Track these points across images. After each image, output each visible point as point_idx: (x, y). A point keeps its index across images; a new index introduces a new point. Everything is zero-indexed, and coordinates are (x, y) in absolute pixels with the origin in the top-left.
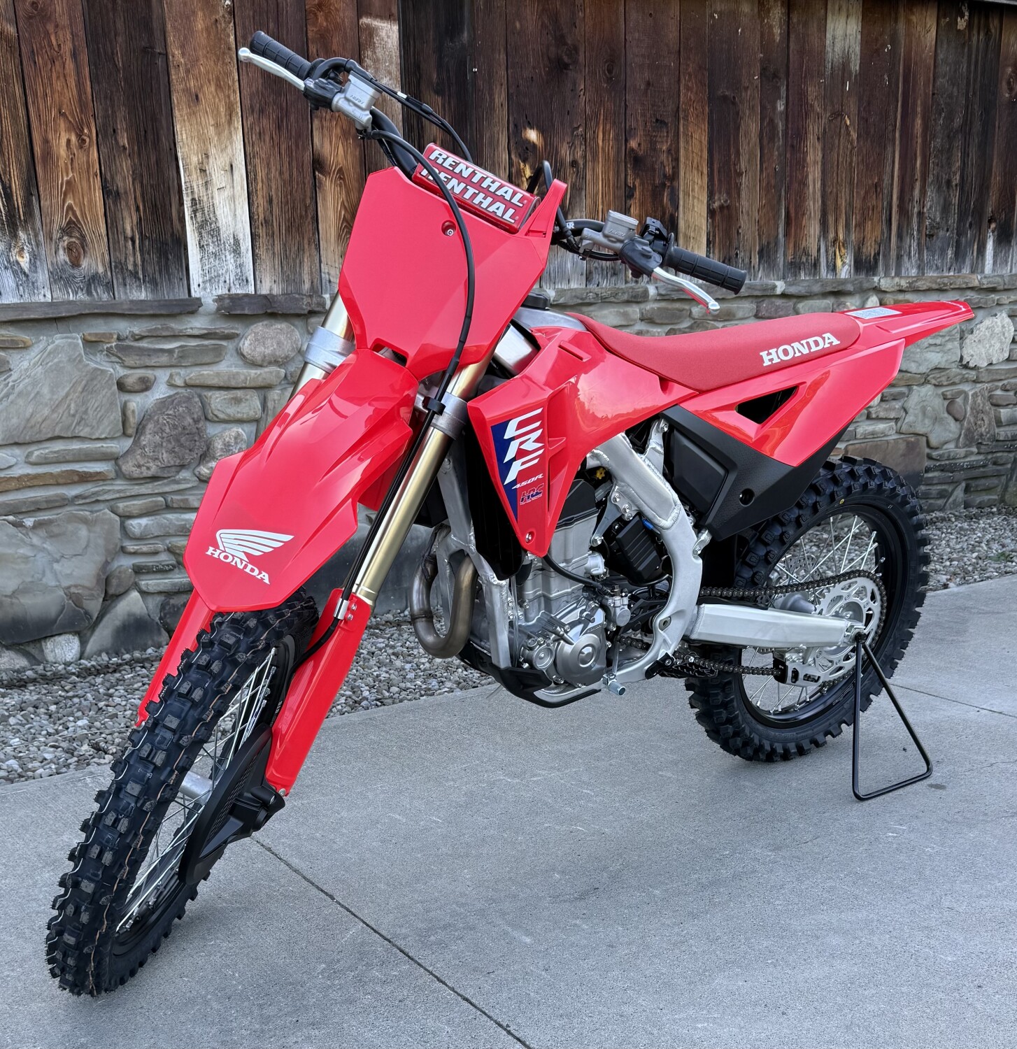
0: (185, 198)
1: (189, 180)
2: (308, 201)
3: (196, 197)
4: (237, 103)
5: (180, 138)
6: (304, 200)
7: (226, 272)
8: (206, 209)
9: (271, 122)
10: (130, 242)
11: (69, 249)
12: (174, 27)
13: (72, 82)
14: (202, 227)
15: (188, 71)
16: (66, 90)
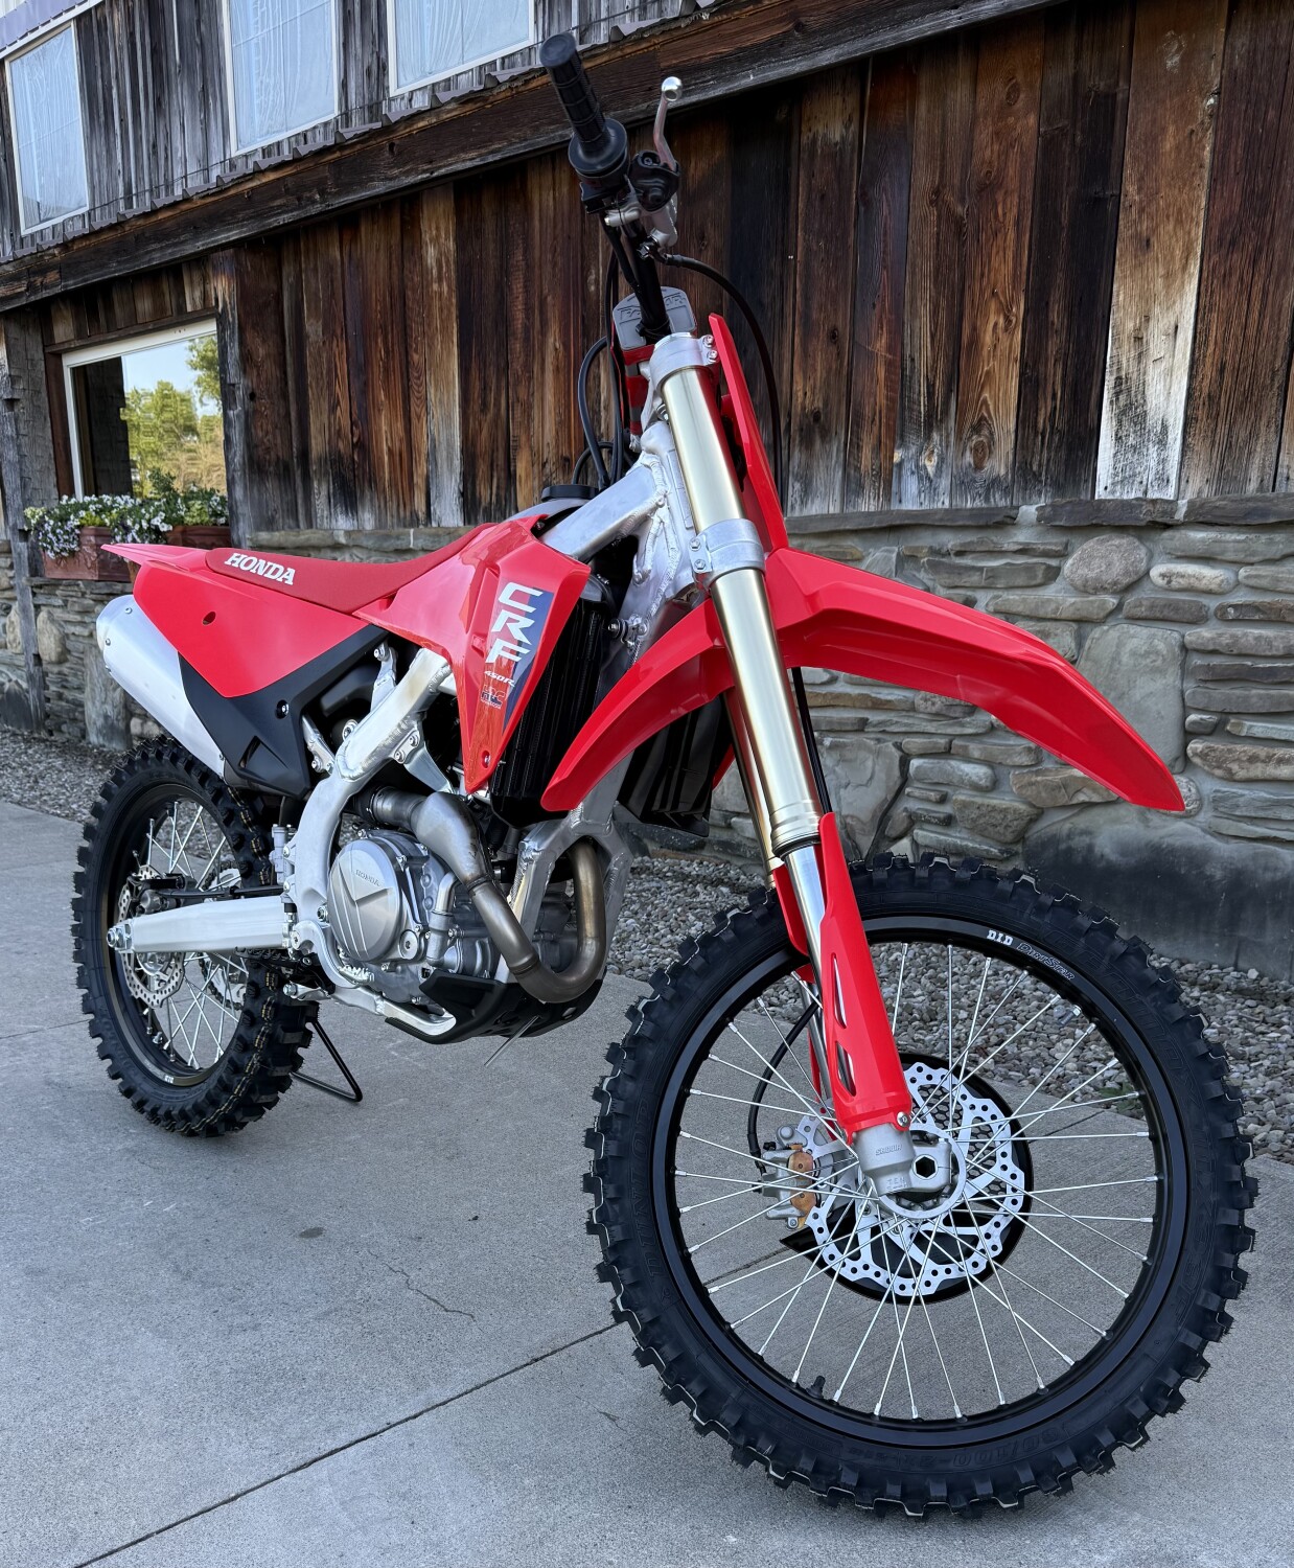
0: (1107, 377)
1: (1119, 353)
3: (1123, 374)
4: (1196, 239)
5: (1115, 299)
6: (1273, 363)
7: (1145, 470)
8: (1133, 389)
9: (1244, 256)
10: (1040, 437)
11: (975, 450)
12: (1135, 158)
13: (1010, 254)
14: (1123, 413)
15: (1142, 211)
16: (1002, 266)
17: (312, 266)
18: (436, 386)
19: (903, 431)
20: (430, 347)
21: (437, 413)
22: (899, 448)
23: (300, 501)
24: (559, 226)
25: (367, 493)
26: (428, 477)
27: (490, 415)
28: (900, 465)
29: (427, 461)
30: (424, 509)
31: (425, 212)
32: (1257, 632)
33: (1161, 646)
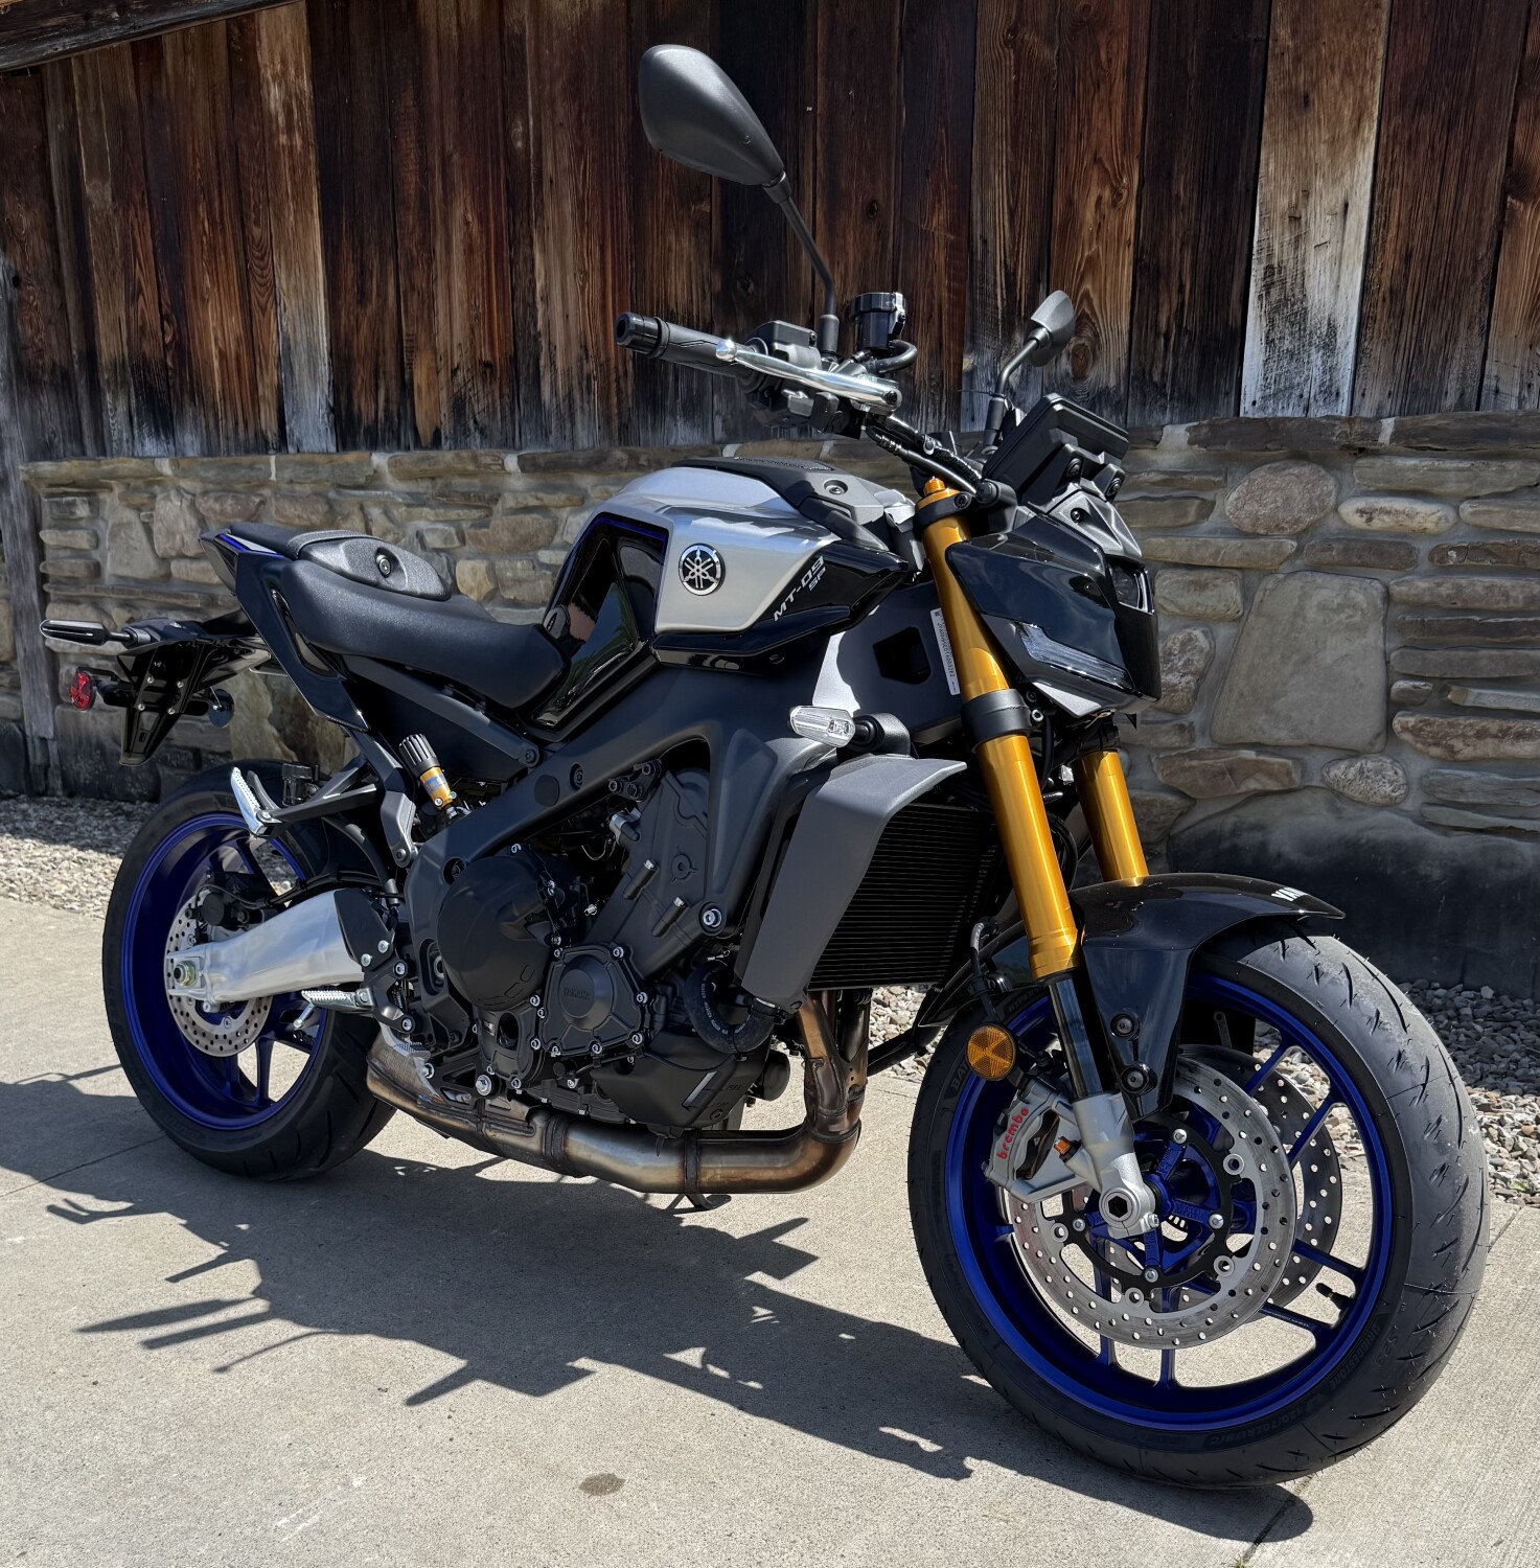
0: (1253, 266)
1: (1268, 236)
2: (1482, 251)
3: (1275, 262)
4: (1373, 96)
5: (1265, 170)
6: (1475, 250)
7: (1306, 381)
8: (1289, 281)
9: (1436, 118)
10: (1163, 340)
11: (1074, 355)
13: (1118, 112)
14: (1276, 310)
15: (1298, 59)
16: (1108, 125)
17: (92, 108)
18: (288, 269)
19: (973, 331)
20: (279, 217)
21: (290, 304)
22: (970, 352)
23: (85, 421)
24: (469, 61)
25: (189, 410)
26: (279, 391)
27: (371, 309)
28: (972, 373)
29: (279, 366)
30: (274, 427)
31: (265, 40)
32: (1487, 580)
33: (1360, 598)
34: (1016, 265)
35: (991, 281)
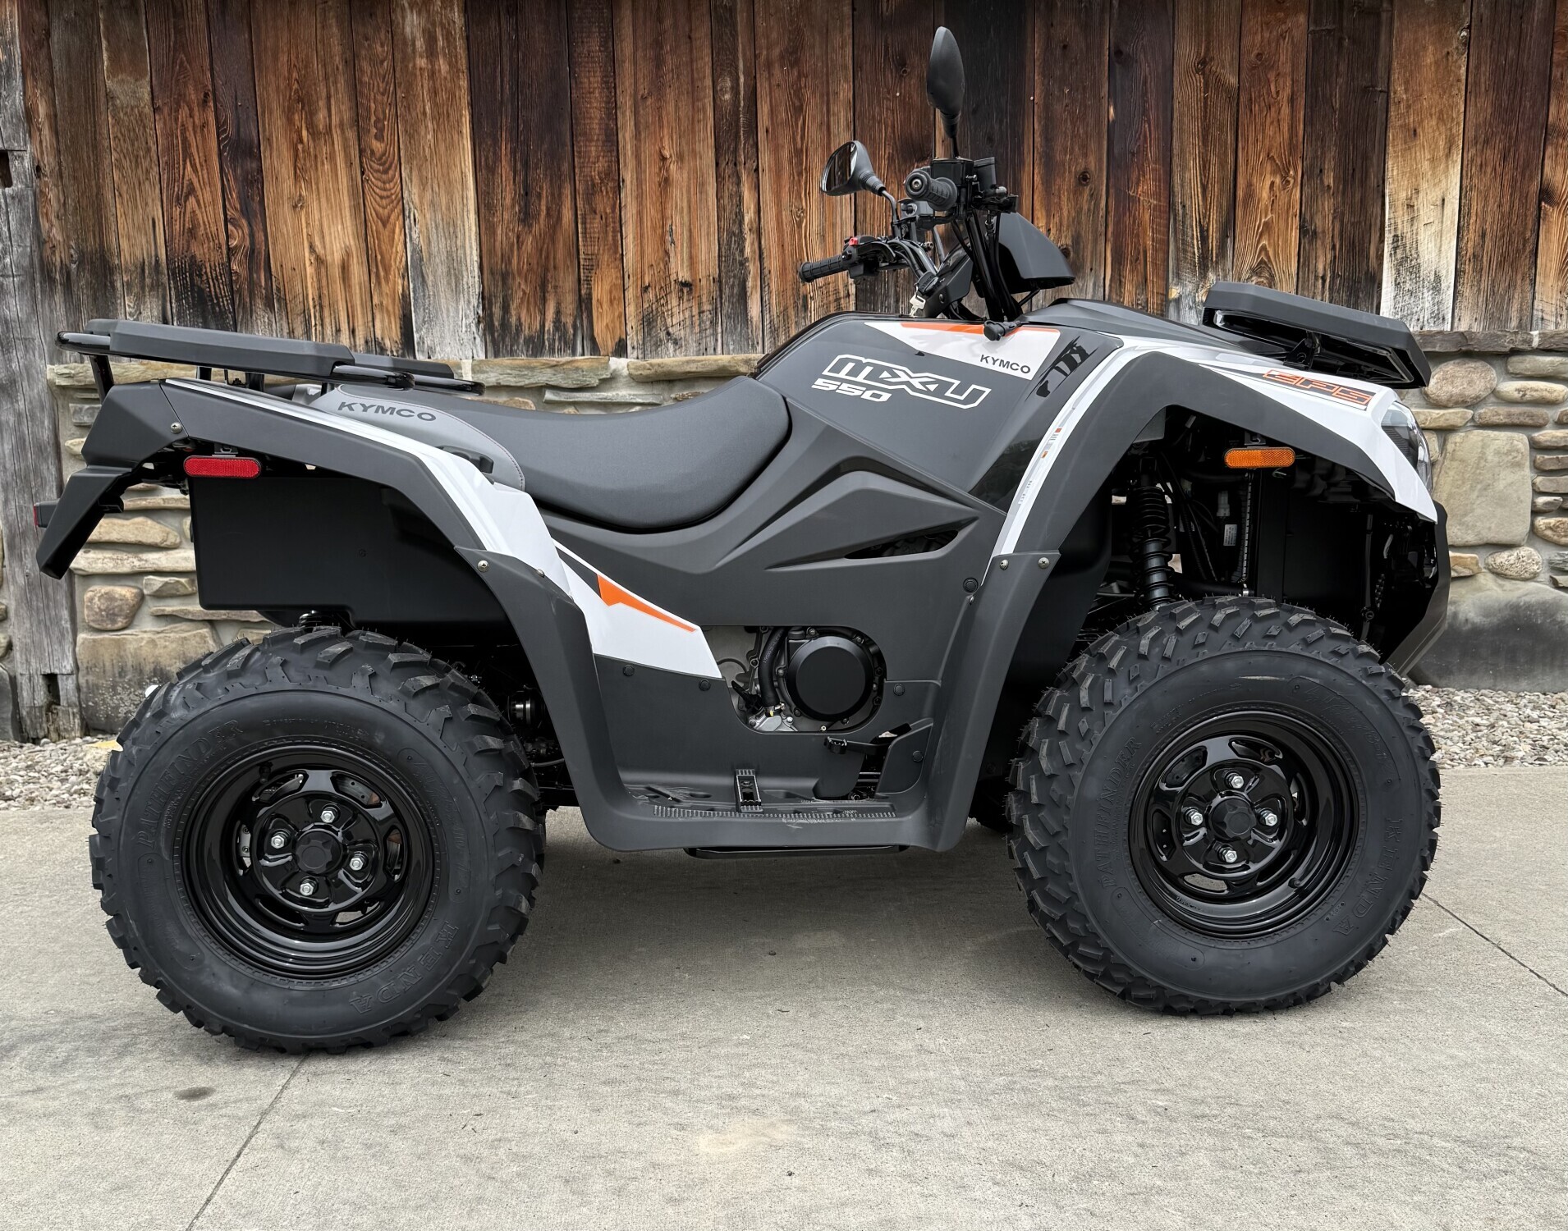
0: (1387, 235)
1: (1394, 217)
2: (1528, 234)
3: (1399, 233)
4: (1459, 136)
5: (1390, 174)
6: (1524, 233)
8: (1408, 245)
9: (1496, 152)
10: (1320, 281)
12: (1400, 64)
14: (1401, 264)
15: (1408, 107)
16: (1277, 135)
18: (423, 184)
19: (1176, 270)
20: (412, 135)
21: (423, 218)
22: (1176, 285)
28: (1178, 301)
29: (405, 277)
34: (1208, 224)
35: (1190, 234)
